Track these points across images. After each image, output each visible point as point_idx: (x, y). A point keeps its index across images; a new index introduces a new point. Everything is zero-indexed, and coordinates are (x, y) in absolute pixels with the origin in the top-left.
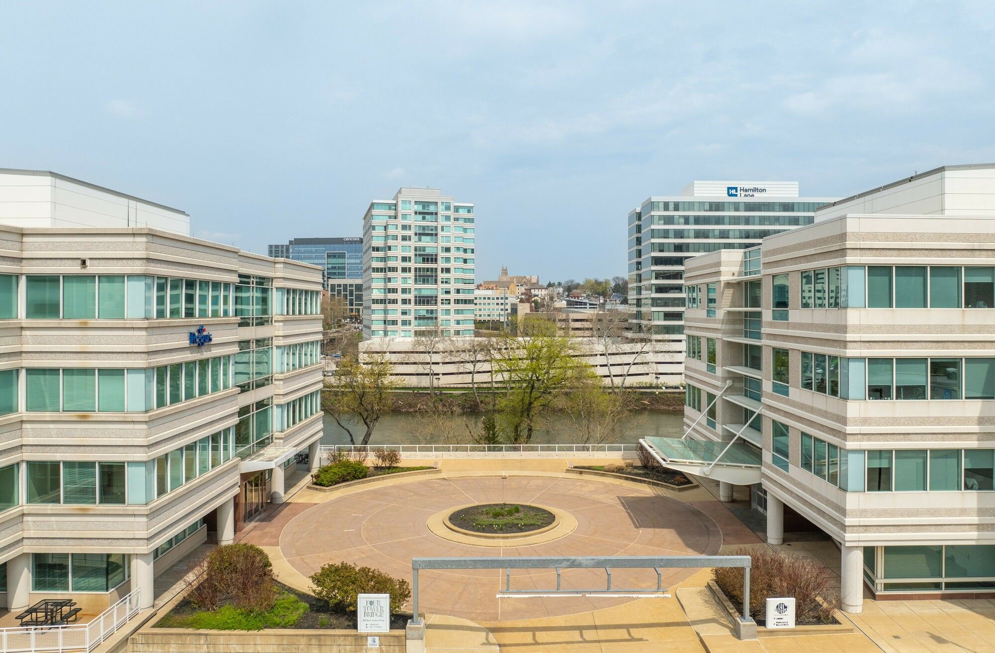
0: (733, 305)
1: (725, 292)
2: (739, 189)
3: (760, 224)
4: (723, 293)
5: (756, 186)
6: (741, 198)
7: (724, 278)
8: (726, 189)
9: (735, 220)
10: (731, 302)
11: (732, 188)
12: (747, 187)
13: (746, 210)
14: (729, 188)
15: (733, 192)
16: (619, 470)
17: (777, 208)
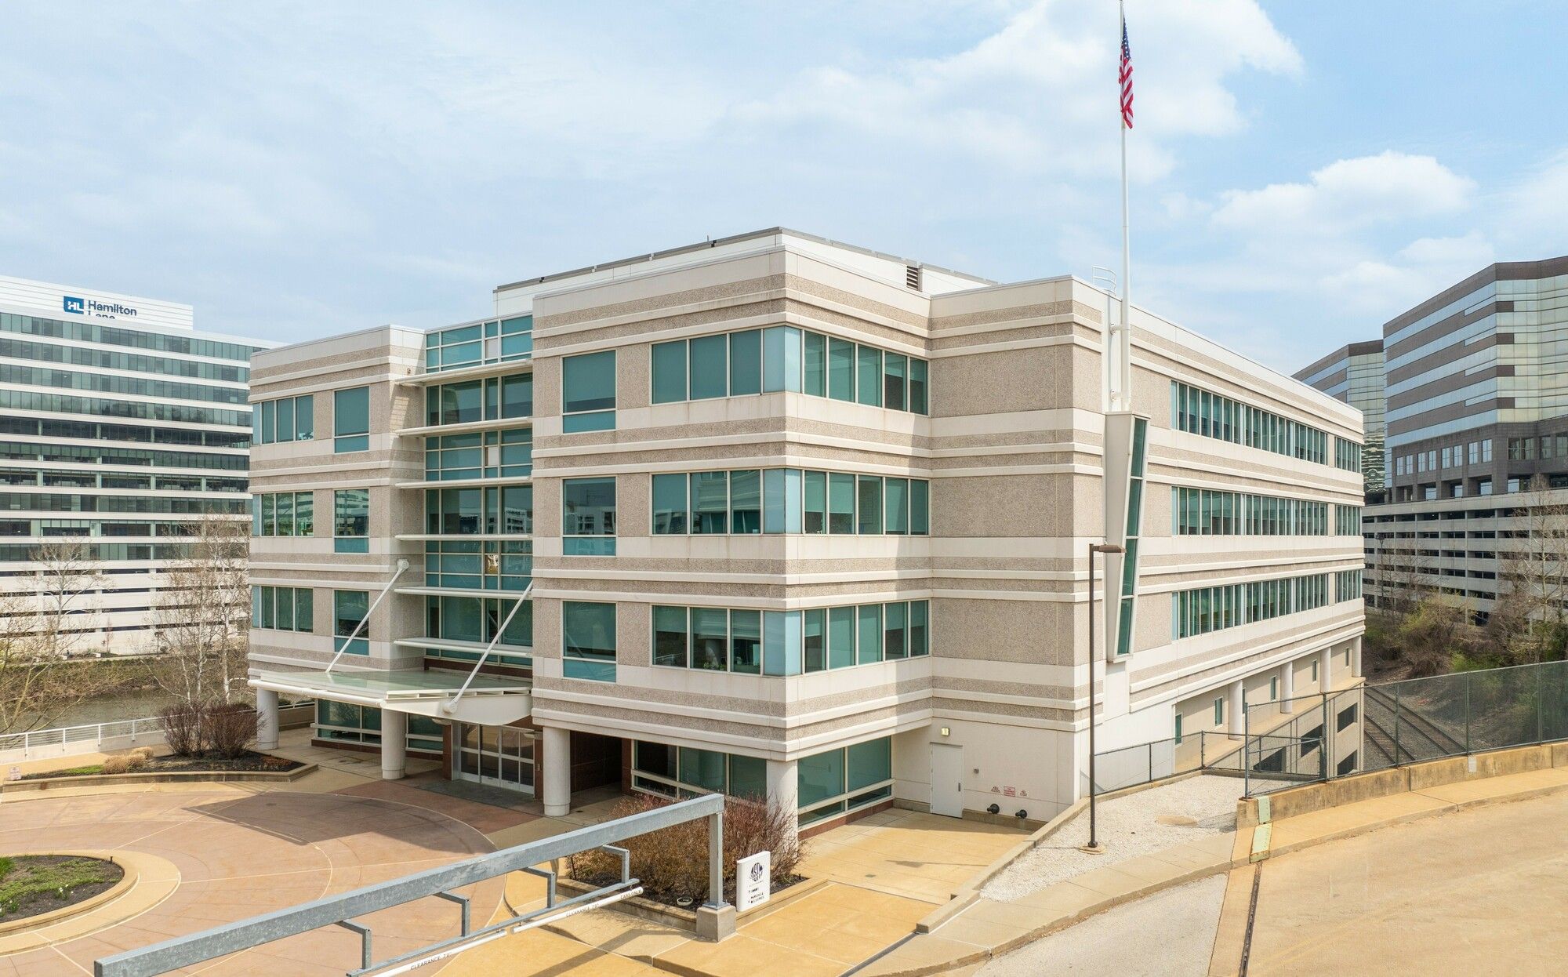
0: (408, 424)
1: (396, 402)
2: (86, 303)
3: (129, 368)
4: (392, 403)
5: (120, 303)
6: (90, 318)
7: (395, 376)
8: (62, 299)
9: (84, 357)
10: (405, 420)
11: (73, 300)
12: (101, 301)
13: (104, 341)
14: (66, 299)
15: (76, 306)
16: (135, 766)
17: (160, 343)
